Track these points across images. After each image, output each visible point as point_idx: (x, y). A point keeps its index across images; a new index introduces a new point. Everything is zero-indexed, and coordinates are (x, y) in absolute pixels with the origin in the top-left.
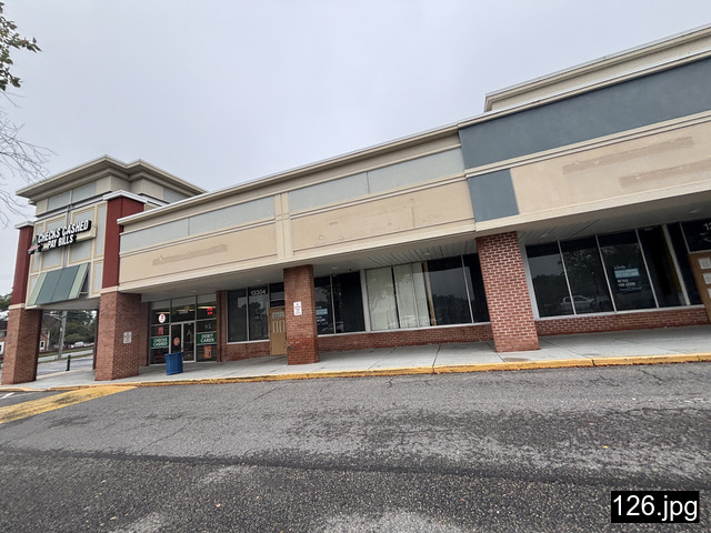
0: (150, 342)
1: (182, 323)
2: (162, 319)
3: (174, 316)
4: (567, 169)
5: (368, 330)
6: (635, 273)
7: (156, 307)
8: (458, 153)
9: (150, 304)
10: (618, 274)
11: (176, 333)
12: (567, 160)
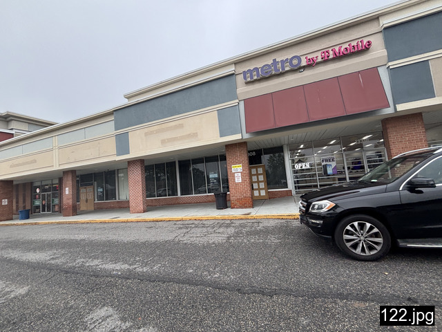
0: (32, 203)
1: (46, 193)
2: (38, 191)
3: (43, 190)
4: (146, 134)
5: (117, 200)
6: (216, 176)
7: (35, 185)
8: (113, 123)
9: (32, 183)
10: (211, 176)
11: (44, 199)
12: (146, 130)
